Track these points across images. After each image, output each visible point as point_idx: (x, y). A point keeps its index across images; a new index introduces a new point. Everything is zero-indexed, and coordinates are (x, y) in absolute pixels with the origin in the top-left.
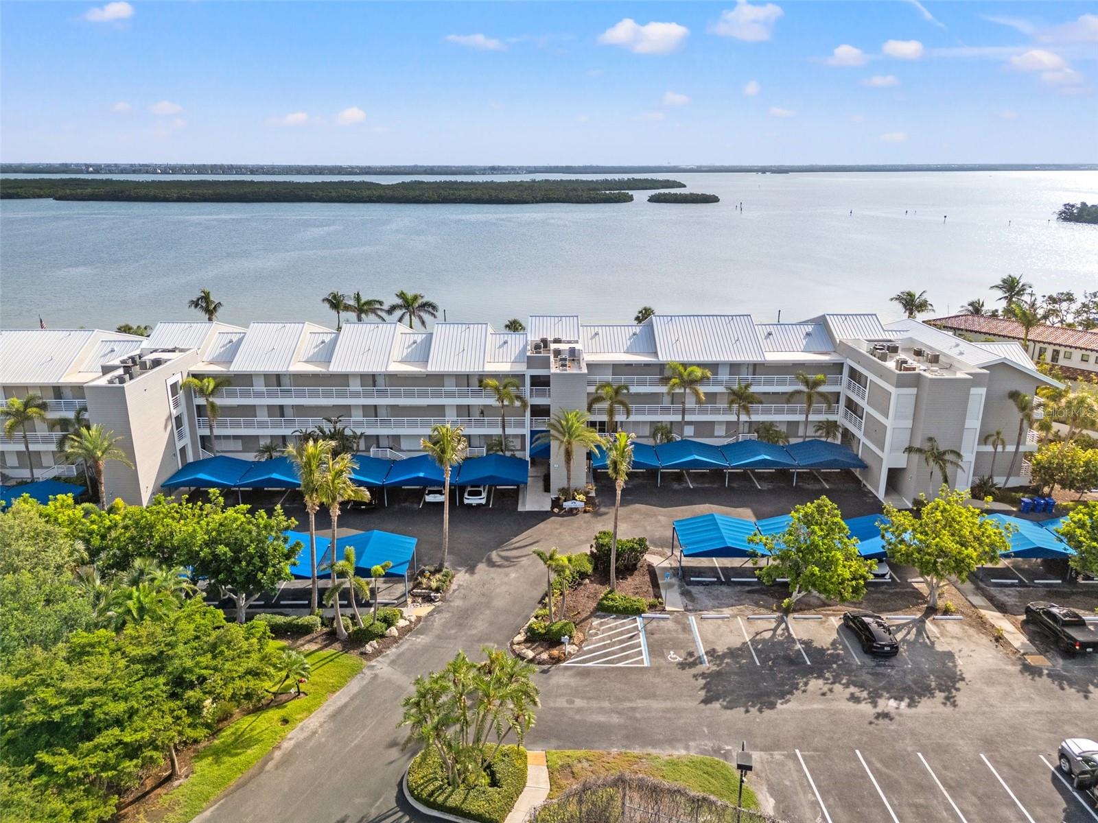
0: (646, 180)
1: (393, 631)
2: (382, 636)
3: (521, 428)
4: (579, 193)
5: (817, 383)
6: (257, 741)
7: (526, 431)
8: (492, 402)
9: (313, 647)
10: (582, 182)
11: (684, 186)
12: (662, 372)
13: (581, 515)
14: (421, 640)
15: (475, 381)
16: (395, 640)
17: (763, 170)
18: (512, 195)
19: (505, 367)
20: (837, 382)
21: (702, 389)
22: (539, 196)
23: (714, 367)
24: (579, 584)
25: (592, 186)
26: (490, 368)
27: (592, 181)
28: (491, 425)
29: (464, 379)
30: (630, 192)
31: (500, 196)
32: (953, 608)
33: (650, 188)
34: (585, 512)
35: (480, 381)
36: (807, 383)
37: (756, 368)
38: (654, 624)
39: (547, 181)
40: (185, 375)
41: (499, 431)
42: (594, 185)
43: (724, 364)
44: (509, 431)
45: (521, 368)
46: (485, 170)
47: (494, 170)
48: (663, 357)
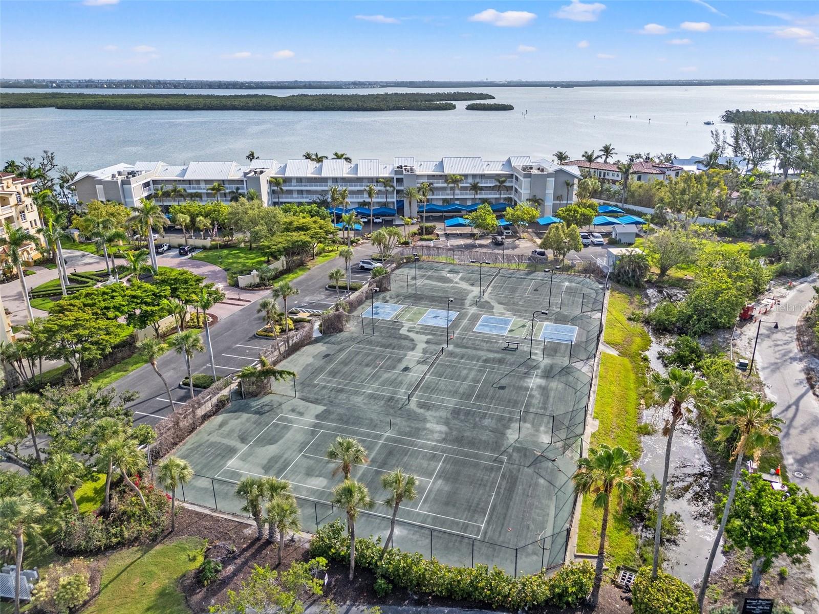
0: (467, 93)
1: (360, 242)
2: (357, 243)
3: (393, 199)
4: (419, 103)
5: (504, 182)
7: (395, 200)
8: (383, 189)
10: (422, 95)
11: (494, 98)
12: (445, 178)
15: (375, 180)
17: (555, 85)
18: (372, 105)
19: (387, 175)
20: (511, 182)
21: (460, 185)
22: (391, 106)
23: (466, 176)
25: (428, 98)
26: (381, 175)
27: (428, 94)
28: (382, 198)
29: (371, 180)
30: (454, 103)
31: (365, 106)
32: (525, 238)
33: (469, 100)
35: (377, 180)
36: (499, 182)
37: (483, 176)
39: (396, 94)
40: (269, 178)
41: (384, 200)
42: (430, 97)
43: (470, 175)
44: (388, 200)
45: (393, 175)
46: (349, 84)
47: (356, 85)
48: (446, 172)
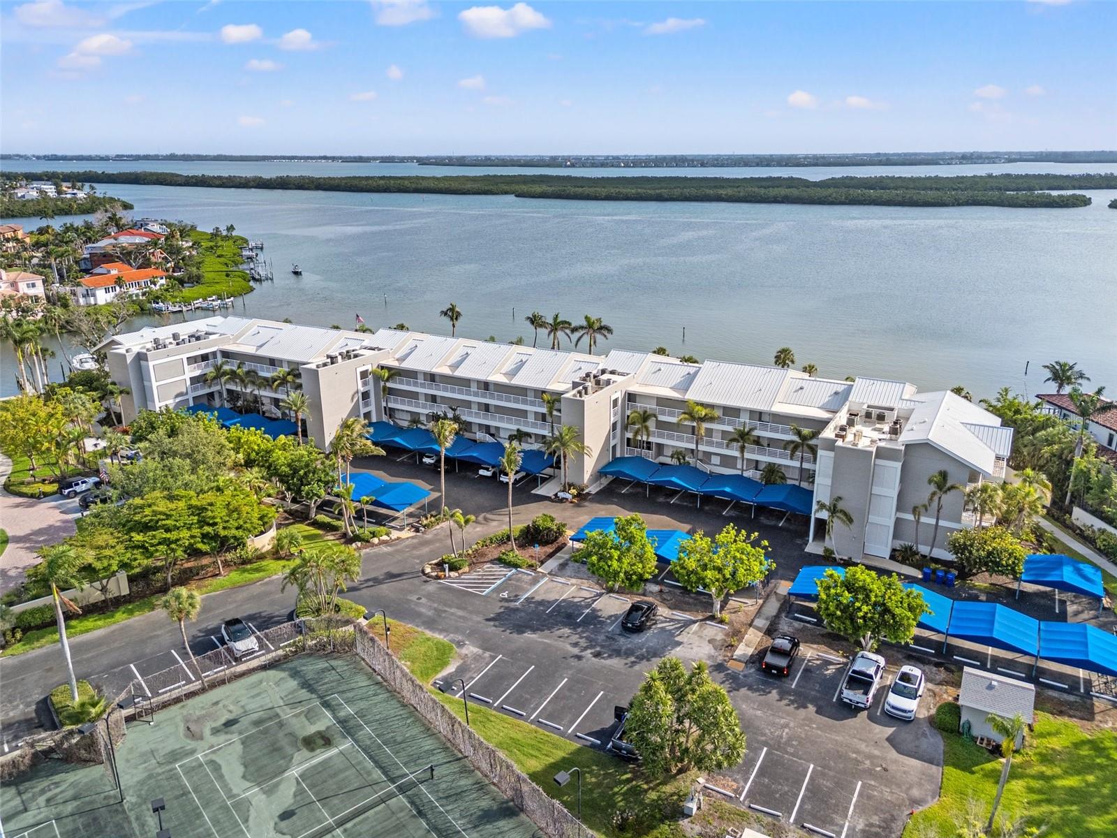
1: (376, 540)
2: (368, 541)
6: (264, 571)
9: (332, 538)
13: (568, 504)
14: (389, 549)
16: (373, 545)
24: (505, 543)
26: (553, 386)
32: (727, 620)
34: (571, 502)
36: (799, 433)
38: (520, 575)
40: (375, 367)
